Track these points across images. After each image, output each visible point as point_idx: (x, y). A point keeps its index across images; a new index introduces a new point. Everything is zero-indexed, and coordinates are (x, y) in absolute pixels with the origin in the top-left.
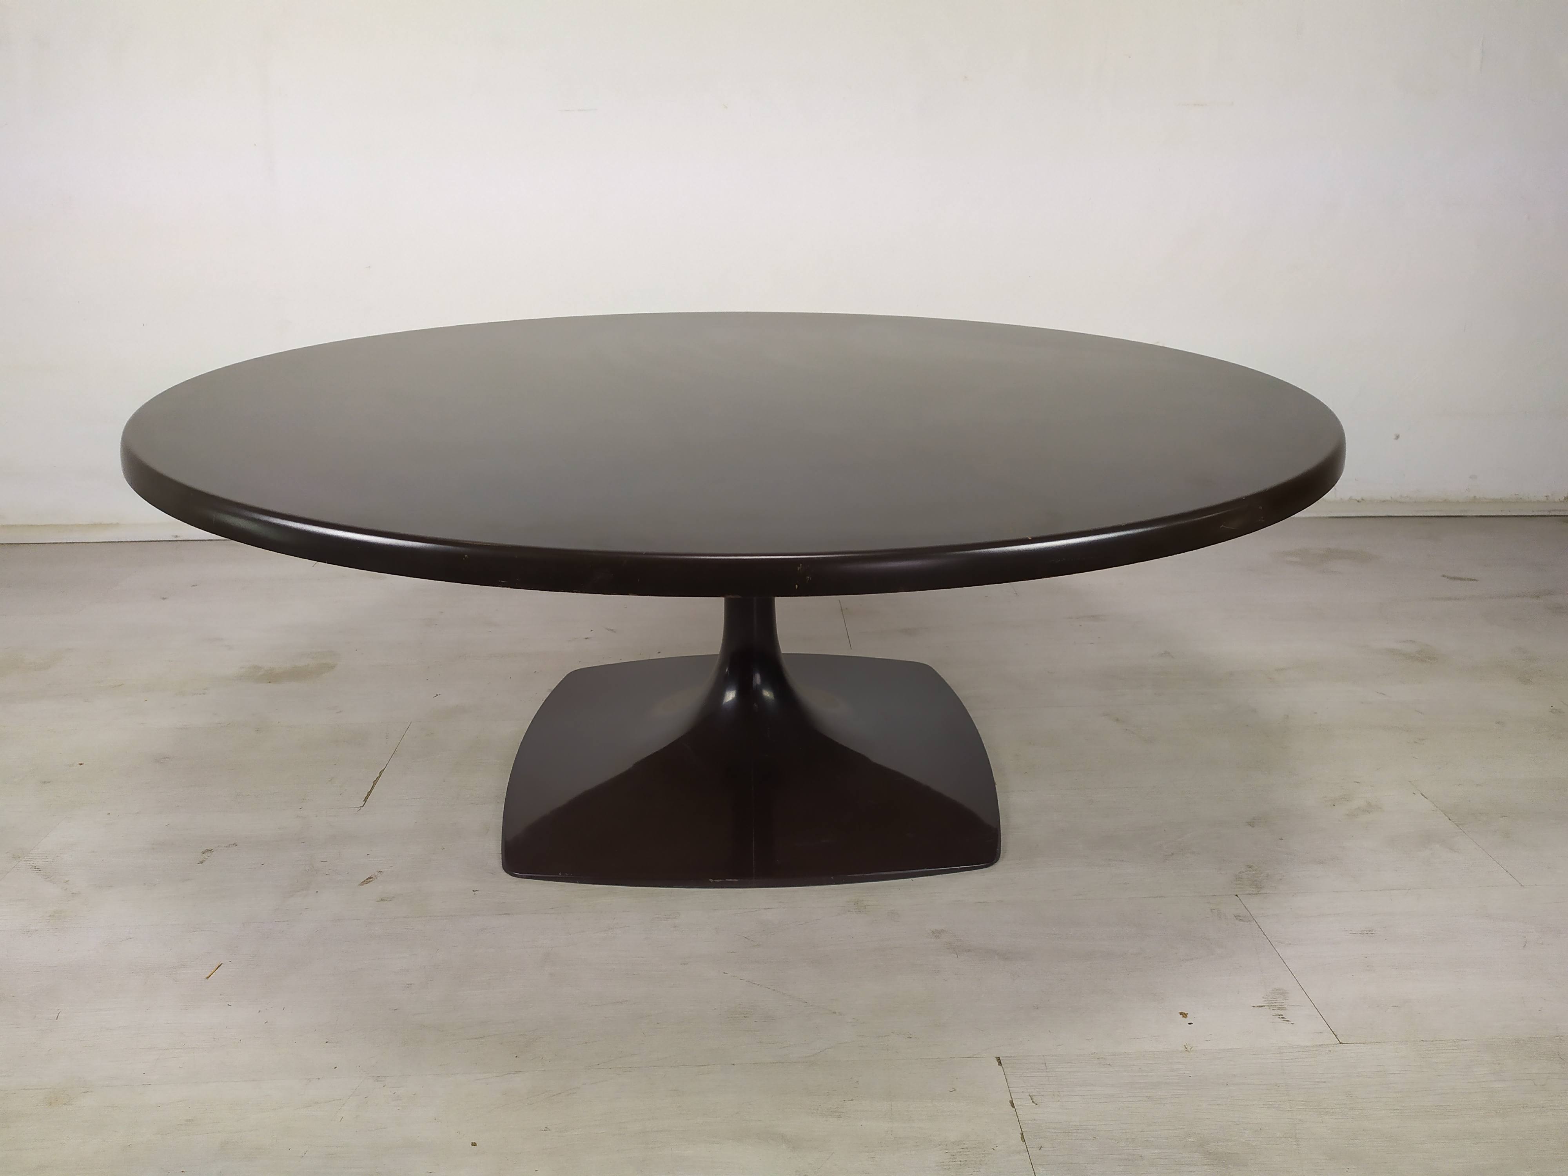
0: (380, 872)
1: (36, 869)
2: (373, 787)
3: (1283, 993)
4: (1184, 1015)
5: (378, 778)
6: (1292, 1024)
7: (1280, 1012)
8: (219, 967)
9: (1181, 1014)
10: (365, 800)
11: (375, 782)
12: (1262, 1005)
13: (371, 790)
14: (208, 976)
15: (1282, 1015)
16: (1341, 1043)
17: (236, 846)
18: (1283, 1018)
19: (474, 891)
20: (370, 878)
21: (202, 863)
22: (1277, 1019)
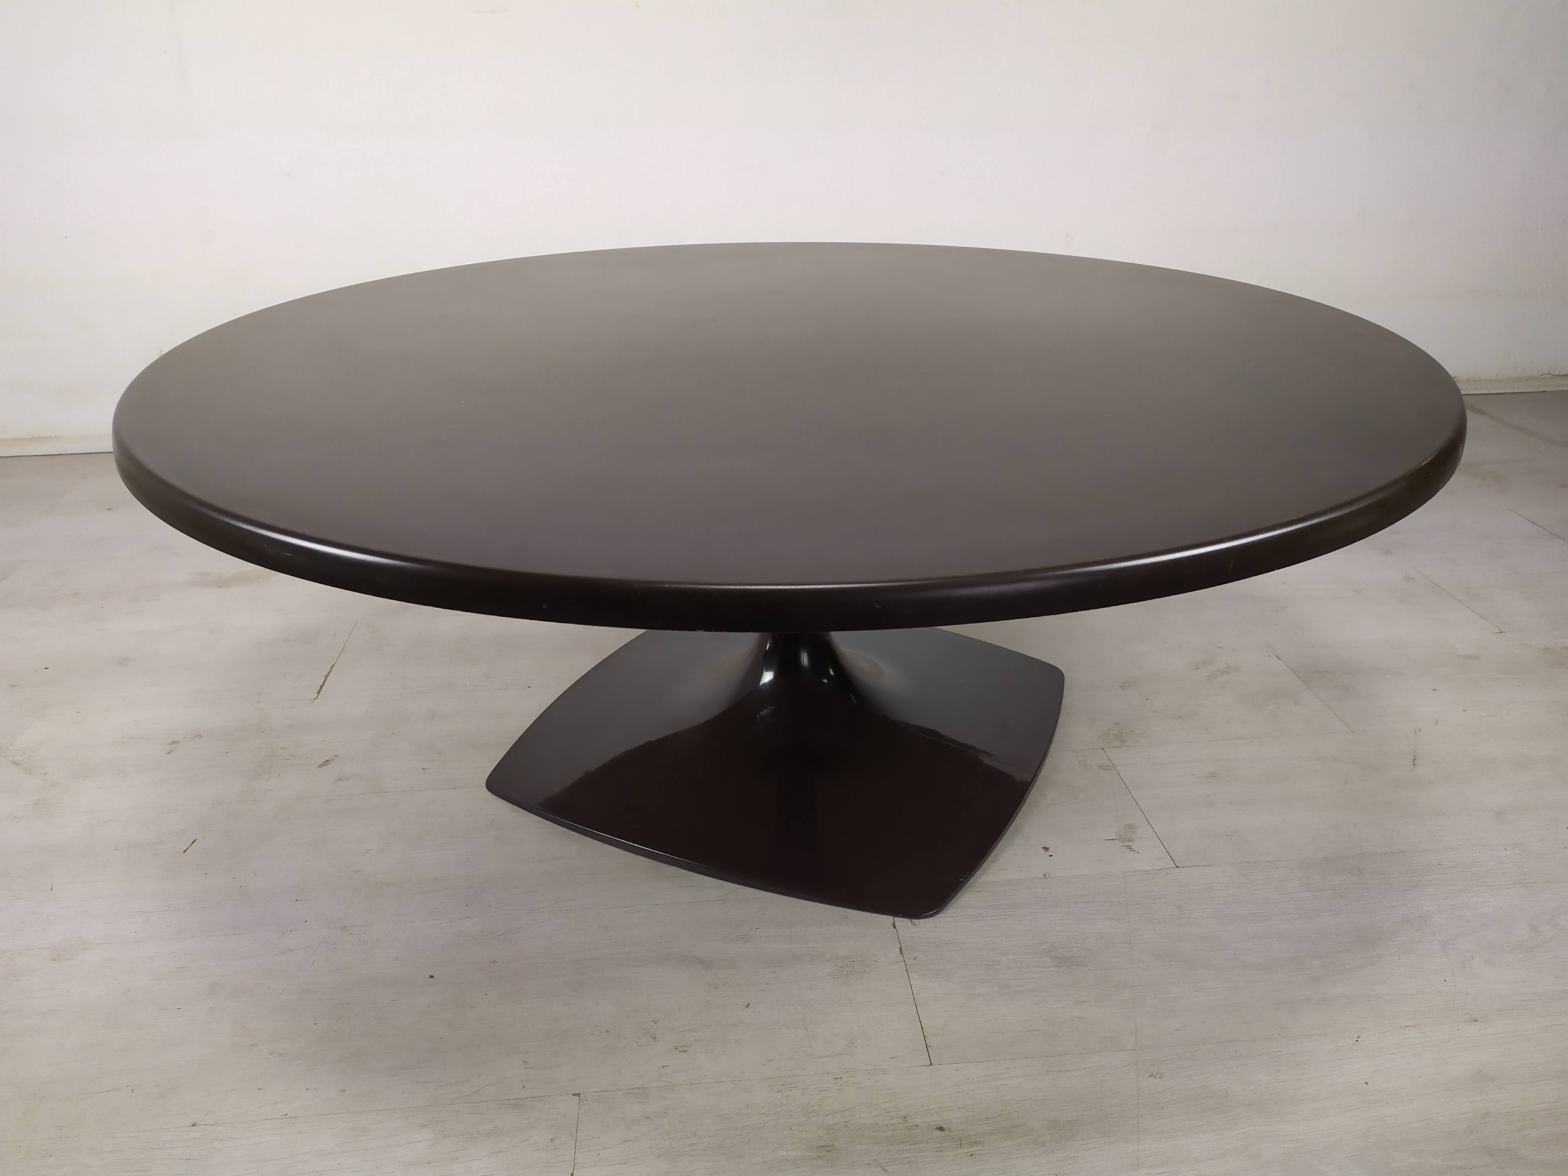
0: (336, 756)
1: (16, 763)
2: (325, 681)
3: (1131, 827)
4: (1046, 849)
5: (329, 673)
6: (1138, 852)
7: (1128, 843)
8: (194, 842)
9: (1044, 848)
10: (319, 692)
11: (326, 676)
12: (1114, 838)
13: (323, 684)
14: (185, 850)
15: (1130, 846)
16: (1177, 867)
17: (200, 737)
18: (1130, 848)
19: (423, 769)
20: (327, 761)
21: (170, 753)
22: (1125, 849)
